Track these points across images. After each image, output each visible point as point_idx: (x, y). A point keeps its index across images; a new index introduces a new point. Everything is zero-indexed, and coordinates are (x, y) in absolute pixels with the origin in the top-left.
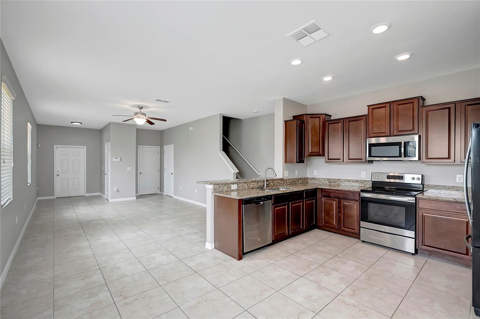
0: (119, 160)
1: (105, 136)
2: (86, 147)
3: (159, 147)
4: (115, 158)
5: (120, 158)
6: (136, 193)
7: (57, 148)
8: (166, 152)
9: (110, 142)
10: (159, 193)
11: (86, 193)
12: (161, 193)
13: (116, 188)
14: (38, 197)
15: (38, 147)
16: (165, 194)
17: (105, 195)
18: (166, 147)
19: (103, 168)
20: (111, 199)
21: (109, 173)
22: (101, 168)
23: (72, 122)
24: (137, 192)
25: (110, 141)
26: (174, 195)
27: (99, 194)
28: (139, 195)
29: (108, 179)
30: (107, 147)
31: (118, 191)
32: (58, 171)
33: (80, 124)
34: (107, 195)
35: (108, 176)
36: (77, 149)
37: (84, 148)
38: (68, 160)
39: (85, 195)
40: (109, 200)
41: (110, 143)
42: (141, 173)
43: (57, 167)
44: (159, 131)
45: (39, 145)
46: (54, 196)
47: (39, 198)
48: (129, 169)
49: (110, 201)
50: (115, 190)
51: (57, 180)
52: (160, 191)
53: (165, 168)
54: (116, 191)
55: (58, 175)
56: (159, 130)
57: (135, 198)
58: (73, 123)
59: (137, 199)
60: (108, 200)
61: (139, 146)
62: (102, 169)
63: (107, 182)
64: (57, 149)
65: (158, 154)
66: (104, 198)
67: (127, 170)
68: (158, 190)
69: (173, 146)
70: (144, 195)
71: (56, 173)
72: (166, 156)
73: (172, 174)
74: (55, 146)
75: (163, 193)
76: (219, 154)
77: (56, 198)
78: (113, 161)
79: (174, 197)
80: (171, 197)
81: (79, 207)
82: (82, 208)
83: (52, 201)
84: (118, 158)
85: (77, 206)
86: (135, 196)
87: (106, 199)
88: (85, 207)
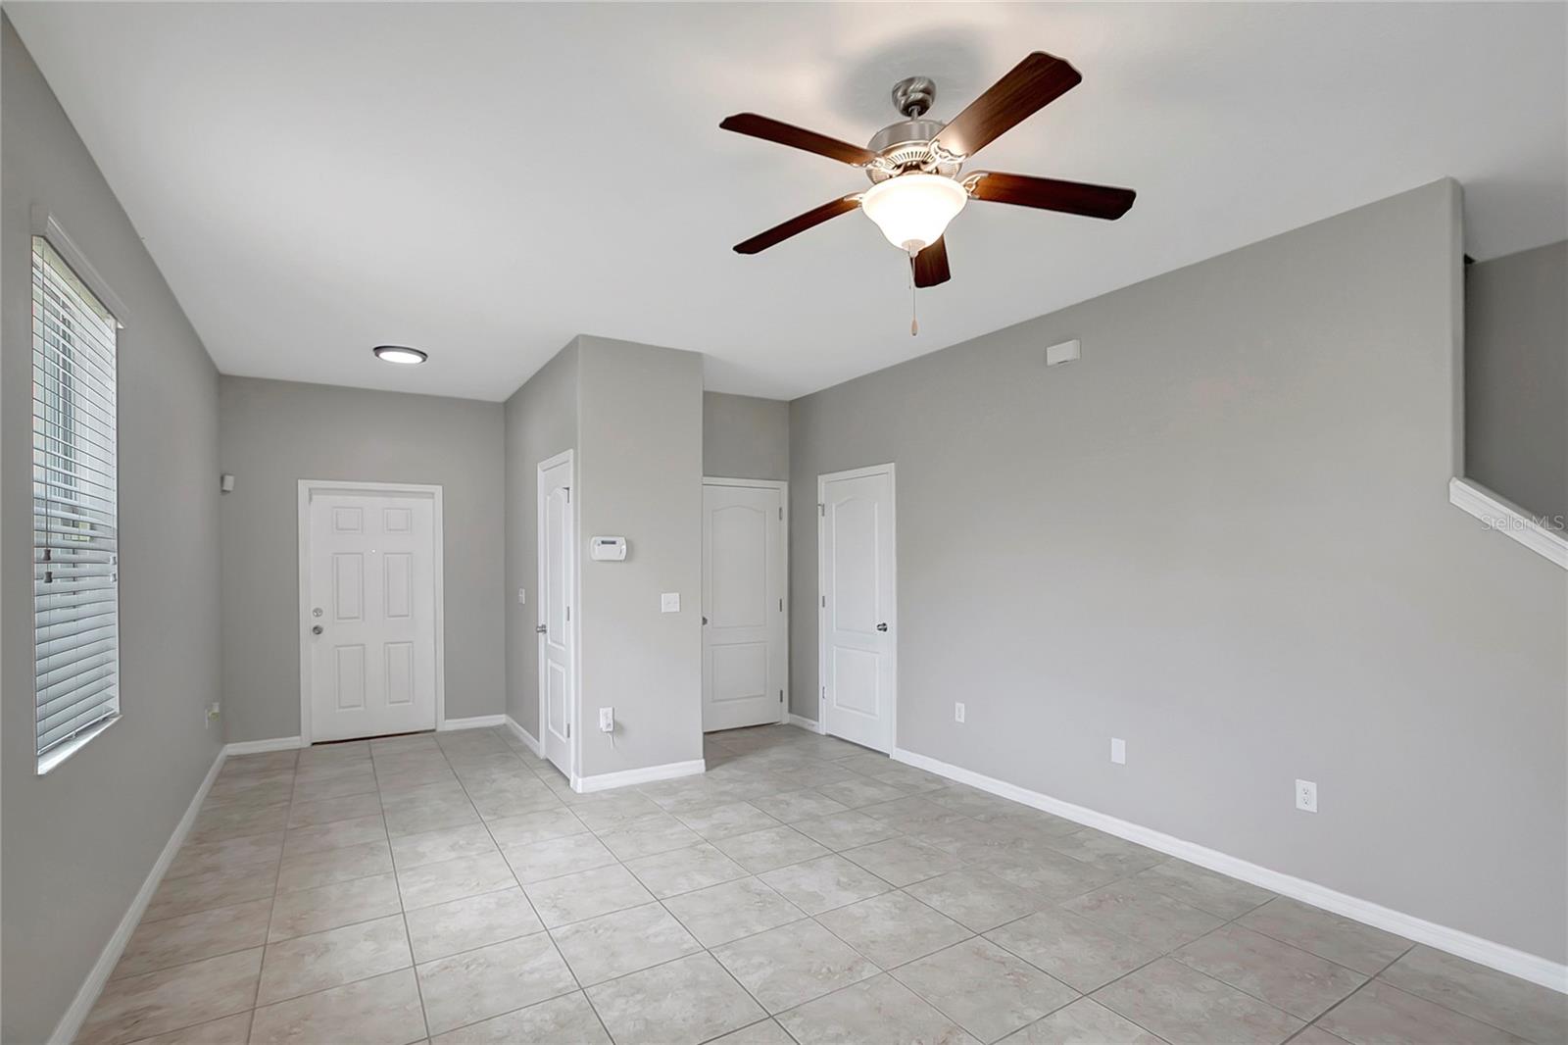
0: (618, 551)
1: (537, 428)
2: (440, 488)
3: (784, 486)
4: (597, 539)
5: (628, 542)
7: (314, 497)
8: (832, 509)
9: (570, 452)
10: (786, 718)
11: (446, 719)
12: (800, 724)
13: (606, 714)
14: (225, 740)
15: (224, 492)
16: (825, 733)
17: (537, 737)
18: (828, 487)
19: (522, 596)
20: (582, 776)
21: (571, 630)
22: (510, 596)
23: (378, 350)
25: (574, 449)
26: (898, 745)
27: (500, 719)
30: (555, 480)
31: (618, 728)
32: (318, 612)
33: (417, 359)
34: (556, 744)
36: (399, 501)
37: (432, 495)
38: (361, 554)
39: (439, 729)
40: (572, 777)
41: (572, 457)
42: (704, 621)
43: (314, 592)
44: (786, 402)
45: (227, 477)
46: (299, 734)
47: (233, 749)
48: (670, 602)
49: (581, 790)
50: (600, 726)
51: (311, 652)
52: (790, 711)
53: (822, 591)
54: (611, 729)
55: (317, 630)
56: (783, 399)
57: (698, 766)
58: (384, 355)
59: (708, 767)
60: (569, 780)
61: (710, 481)
62: (517, 598)
63: (553, 673)
64: (311, 499)
65: (781, 518)
66: (535, 756)
67: (661, 609)
68: (781, 700)
69: (893, 473)
70: (722, 735)
71: (307, 621)
72: (829, 531)
73: (883, 628)
74: (303, 486)
75: (814, 722)
76: (1451, 501)
77: (309, 744)
78: (594, 558)
79: (899, 755)
80: (879, 756)
81: (420, 849)
82: (436, 849)
83: (293, 761)
84: (614, 543)
85: (411, 834)
86: (701, 755)
87: (546, 764)
88: (453, 848)
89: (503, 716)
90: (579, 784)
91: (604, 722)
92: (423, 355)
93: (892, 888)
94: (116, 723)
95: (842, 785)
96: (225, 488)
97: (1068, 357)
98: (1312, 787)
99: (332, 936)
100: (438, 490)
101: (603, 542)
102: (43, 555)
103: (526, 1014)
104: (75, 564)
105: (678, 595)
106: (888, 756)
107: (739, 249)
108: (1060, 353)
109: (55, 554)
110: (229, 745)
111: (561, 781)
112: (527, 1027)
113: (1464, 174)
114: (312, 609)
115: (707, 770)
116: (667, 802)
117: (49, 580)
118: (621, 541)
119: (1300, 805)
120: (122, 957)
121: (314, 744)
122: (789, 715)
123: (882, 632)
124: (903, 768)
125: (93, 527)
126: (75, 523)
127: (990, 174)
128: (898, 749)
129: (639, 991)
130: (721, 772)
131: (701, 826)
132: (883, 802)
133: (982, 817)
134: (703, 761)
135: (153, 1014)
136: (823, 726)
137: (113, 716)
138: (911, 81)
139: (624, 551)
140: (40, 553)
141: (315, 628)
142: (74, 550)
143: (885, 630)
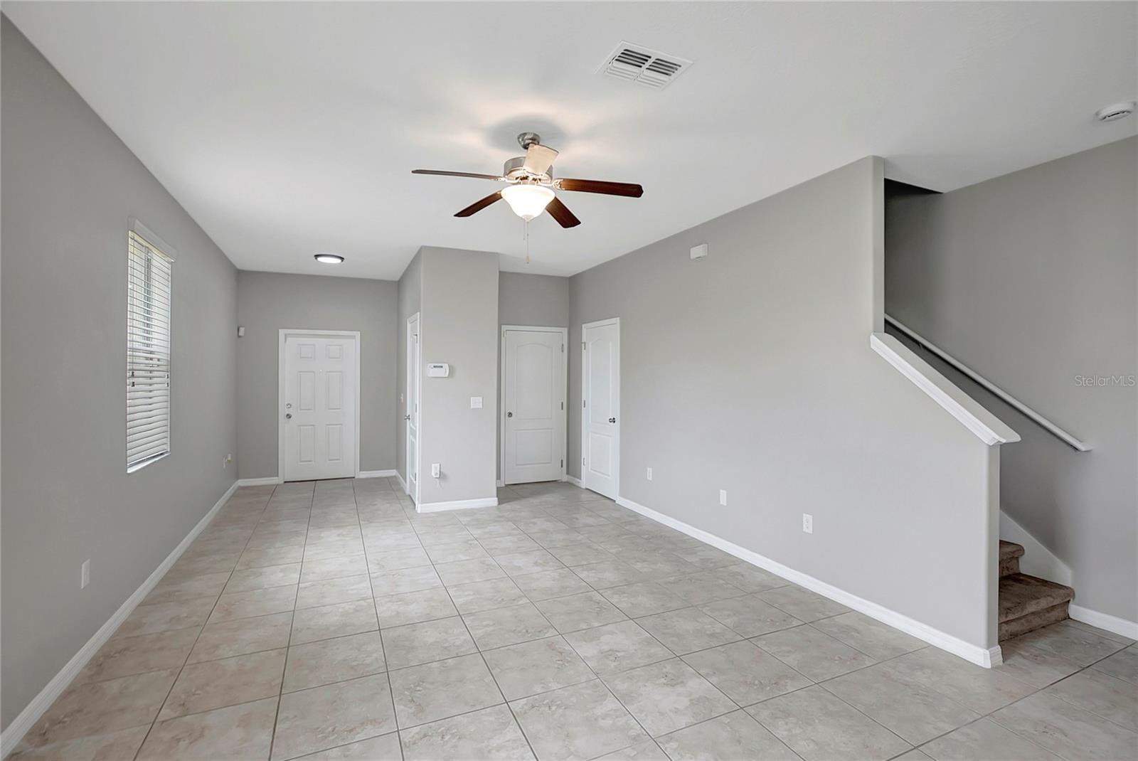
0: (444, 372)
1: (407, 298)
2: (359, 333)
3: (565, 331)
4: (432, 365)
5: (450, 367)
6: (497, 479)
7: (288, 339)
8: (589, 346)
9: (418, 313)
10: (565, 478)
11: (360, 470)
12: (571, 481)
13: (436, 468)
14: (238, 478)
15: (239, 337)
16: (584, 487)
17: (405, 482)
18: (587, 330)
20: (422, 503)
21: (418, 418)
23: (317, 256)
24: (499, 477)
25: (420, 311)
26: (621, 495)
27: (392, 473)
28: (504, 486)
29: (413, 434)
30: (414, 328)
31: (442, 476)
32: (289, 405)
33: (339, 261)
34: (413, 485)
35: (413, 424)
36: (335, 341)
37: (354, 337)
38: (313, 372)
39: (356, 477)
40: (417, 503)
41: (418, 318)
42: (510, 415)
43: (287, 393)
44: (566, 278)
45: (241, 328)
46: (278, 476)
47: (241, 482)
48: (476, 402)
49: (419, 511)
50: (433, 474)
51: (285, 428)
52: (568, 473)
53: (584, 398)
54: (438, 476)
55: (289, 416)
57: (494, 501)
58: (320, 259)
59: (499, 503)
60: (415, 506)
61: (504, 328)
62: (400, 400)
63: (413, 444)
64: (286, 340)
65: (563, 351)
66: (405, 493)
67: (470, 406)
68: (562, 466)
69: (618, 324)
70: (521, 486)
71: (283, 411)
72: (589, 360)
73: (613, 421)
74: (282, 332)
75: (578, 480)
76: (872, 347)
77: (282, 482)
78: (429, 375)
79: (620, 501)
80: (608, 501)
81: (322, 535)
82: (330, 536)
83: (273, 490)
84: (442, 367)
85: (320, 528)
86: (495, 494)
87: (408, 498)
88: (339, 535)
89: (395, 470)
90: (420, 508)
91: (435, 470)
92: (342, 259)
93: (564, 566)
94: (167, 456)
95: (574, 516)
96: (240, 334)
97: (701, 255)
98: (810, 518)
99: (264, 570)
100: (358, 334)
101: (435, 367)
102: (131, 374)
103: (342, 605)
104: (151, 378)
105: (481, 398)
106: (615, 501)
107: (456, 215)
108: (697, 252)
109: (136, 373)
110: (239, 481)
111: (412, 506)
112: (340, 610)
113: (882, 152)
114: (286, 403)
115: (499, 504)
116: (465, 520)
117: (133, 386)
118: (446, 366)
119: (805, 529)
120: (169, 571)
121: (285, 482)
122: (567, 476)
123: (612, 423)
124: (620, 508)
125: (159, 360)
126: (151, 359)
127: (564, 179)
128: (621, 498)
129: (400, 601)
130: (506, 506)
131: (477, 532)
132: (592, 526)
133: (646, 536)
134: (496, 499)
135: (177, 593)
136: (584, 483)
137: (166, 452)
138: (525, 134)
139: (448, 373)
140: (129, 374)
141: (288, 415)
142: (151, 372)
143: (614, 422)
